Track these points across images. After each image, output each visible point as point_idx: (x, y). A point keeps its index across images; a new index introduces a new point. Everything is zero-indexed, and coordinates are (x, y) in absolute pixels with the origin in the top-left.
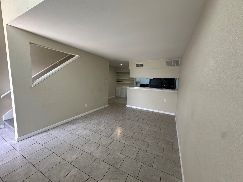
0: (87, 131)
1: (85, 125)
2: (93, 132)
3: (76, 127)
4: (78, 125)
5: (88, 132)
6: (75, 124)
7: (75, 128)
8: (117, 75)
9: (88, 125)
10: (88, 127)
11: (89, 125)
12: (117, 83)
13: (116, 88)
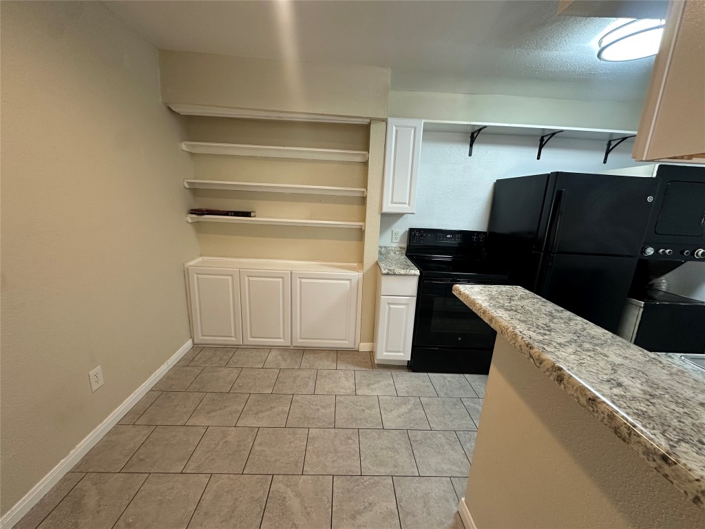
8: (184, 146)
12: (196, 225)
13: (186, 273)
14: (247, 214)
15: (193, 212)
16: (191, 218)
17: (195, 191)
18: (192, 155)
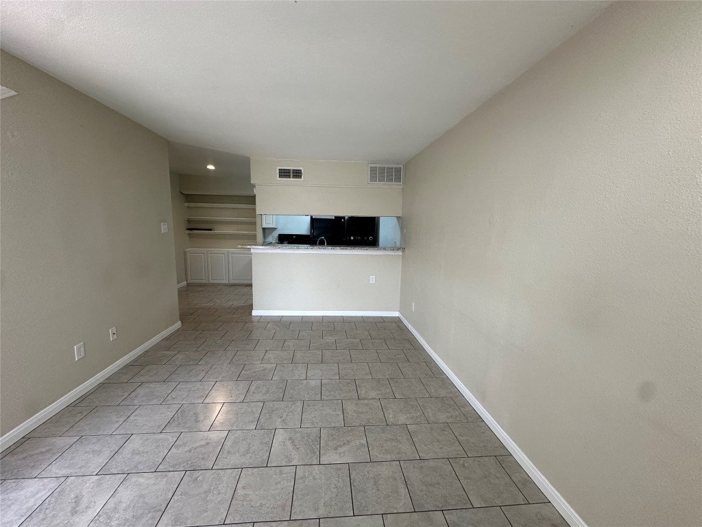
0: (142, 480)
1: (107, 454)
2: (178, 475)
3: (53, 484)
4: (57, 469)
5: (152, 482)
6: (35, 473)
7: (43, 495)
8: (186, 205)
9: (130, 446)
10: (137, 458)
11: (135, 443)
12: (189, 234)
13: (185, 253)
14: (211, 230)
15: (188, 229)
16: (187, 232)
17: (189, 221)
18: (189, 207)
